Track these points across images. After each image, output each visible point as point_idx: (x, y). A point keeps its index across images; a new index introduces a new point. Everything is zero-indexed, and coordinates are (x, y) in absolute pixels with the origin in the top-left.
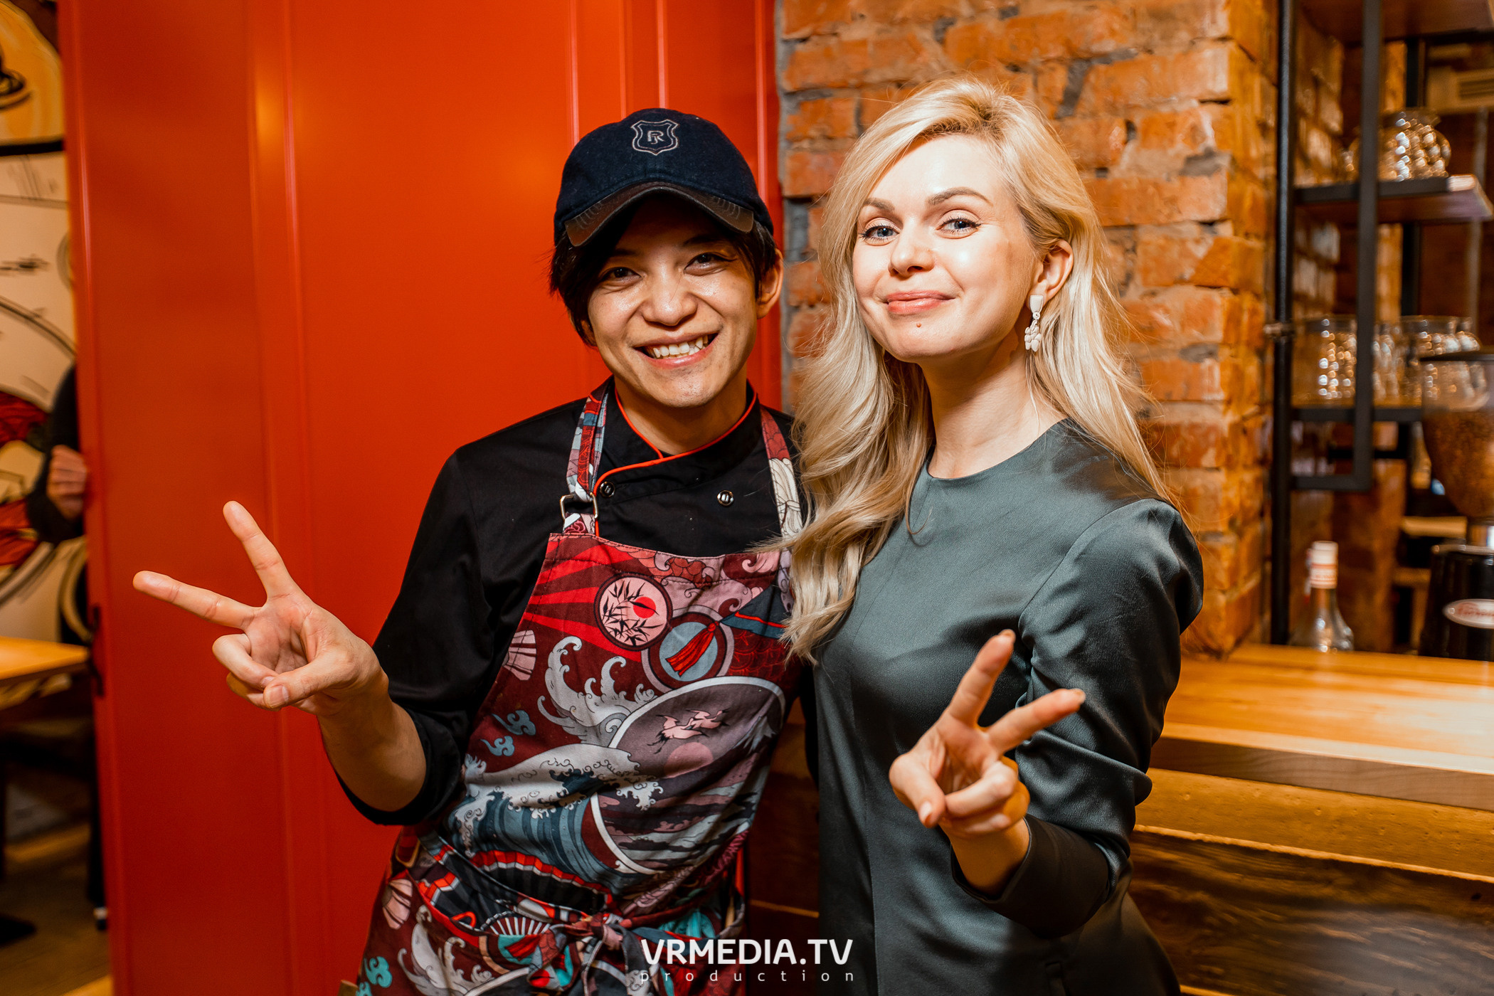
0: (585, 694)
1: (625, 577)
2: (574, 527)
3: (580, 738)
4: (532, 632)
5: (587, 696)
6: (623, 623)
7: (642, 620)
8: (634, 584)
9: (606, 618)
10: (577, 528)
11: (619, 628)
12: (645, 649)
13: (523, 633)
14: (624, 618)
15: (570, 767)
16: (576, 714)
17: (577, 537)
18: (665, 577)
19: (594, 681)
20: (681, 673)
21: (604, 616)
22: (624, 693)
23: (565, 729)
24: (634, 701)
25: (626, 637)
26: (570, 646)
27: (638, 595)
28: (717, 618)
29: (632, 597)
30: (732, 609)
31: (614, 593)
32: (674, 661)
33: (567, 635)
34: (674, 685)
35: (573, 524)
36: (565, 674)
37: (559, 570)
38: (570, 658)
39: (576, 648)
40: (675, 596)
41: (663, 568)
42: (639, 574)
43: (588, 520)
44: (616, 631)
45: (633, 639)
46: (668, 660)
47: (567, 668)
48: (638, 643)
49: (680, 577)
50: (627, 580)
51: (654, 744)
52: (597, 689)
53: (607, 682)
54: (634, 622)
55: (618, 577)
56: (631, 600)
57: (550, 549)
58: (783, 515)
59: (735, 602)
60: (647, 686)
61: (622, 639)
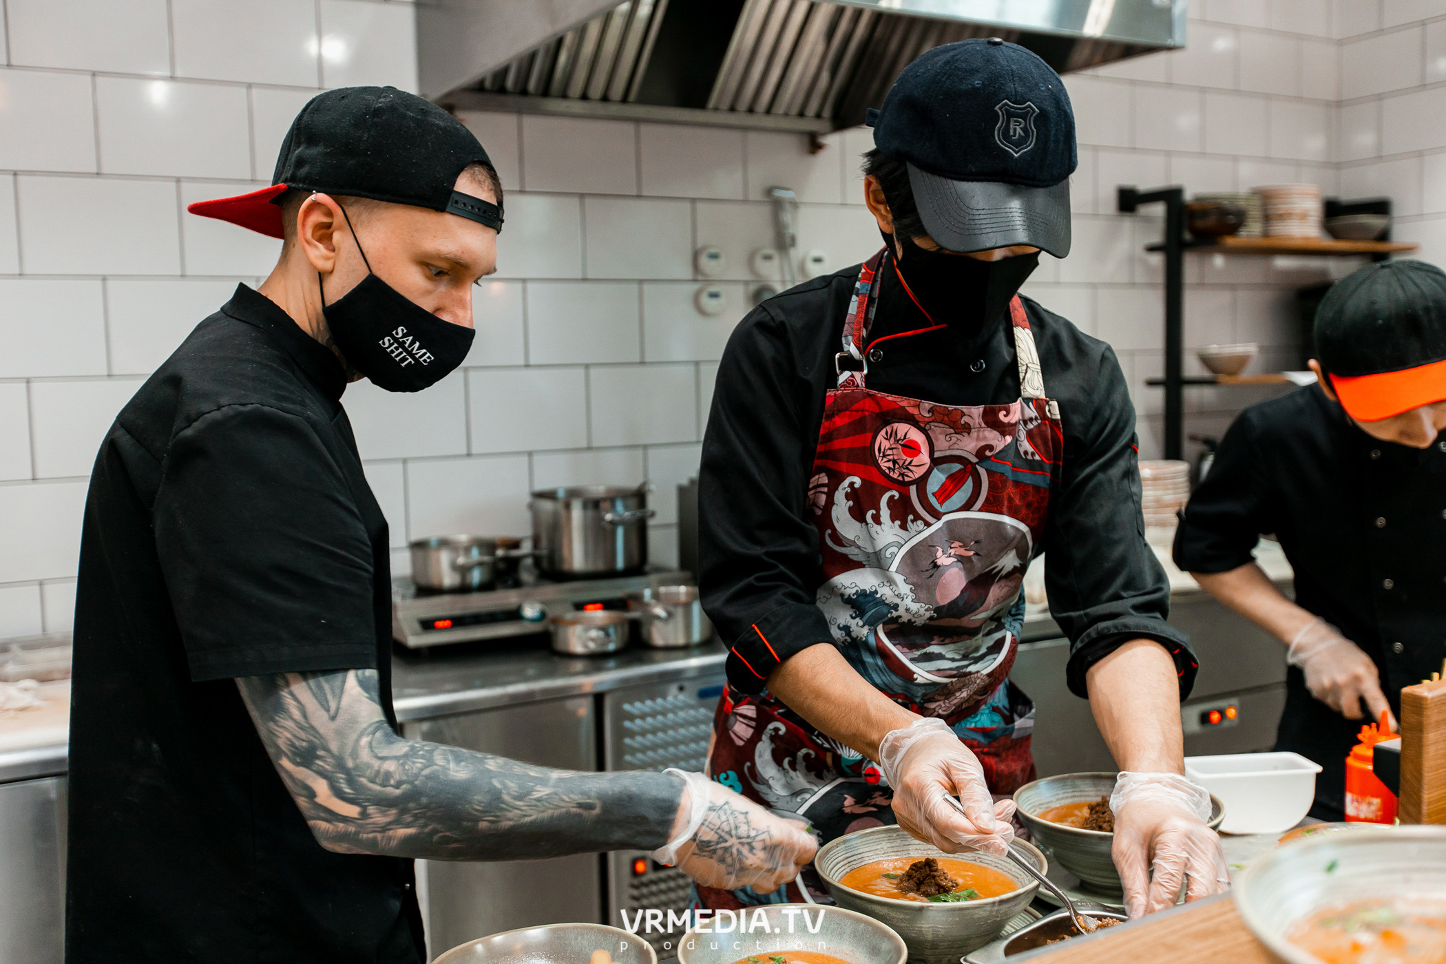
0: (867, 524)
1: (894, 422)
2: (847, 382)
3: (864, 563)
4: (823, 475)
5: (869, 525)
6: (895, 462)
7: (909, 460)
8: (902, 428)
9: (880, 459)
10: (849, 384)
11: (892, 466)
12: (913, 485)
13: (817, 476)
14: (896, 458)
15: (856, 588)
16: (859, 543)
17: (851, 391)
18: (928, 423)
19: (874, 512)
21: (879, 456)
22: (898, 523)
23: (850, 557)
24: (907, 530)
25: (898, 473)
26: (852, 485)
27: (905, 437)
28: (974, 460)
29: (900, 440)
30: (988, 453)
31: (886, 436)
32: (939, 493)
33: (848, 475)
34: (937, 515)
35: (846, 380)
36: (850, 508)
37: (838, 421)
38: (853, 494)
39: (857, 486)
40: (937, 440)
41: (927, 415)
42: (906, 420)
43: (859, 377)
44: (889, 468)
45: (903, 475)
46: (934, 494)
47: (851, 503)
48: (907, 479)
49: (941, 423)
50: (896, 425)
51: (927, 570)
52: (877, 519)
53: (885, 513)
54: (902, 461)
55: (887, 423)
56: (900, 442)
57: (828, 403)
58: (1024, 374)
59: (991, 448)
60: (917, 517)
61: (895, 475)
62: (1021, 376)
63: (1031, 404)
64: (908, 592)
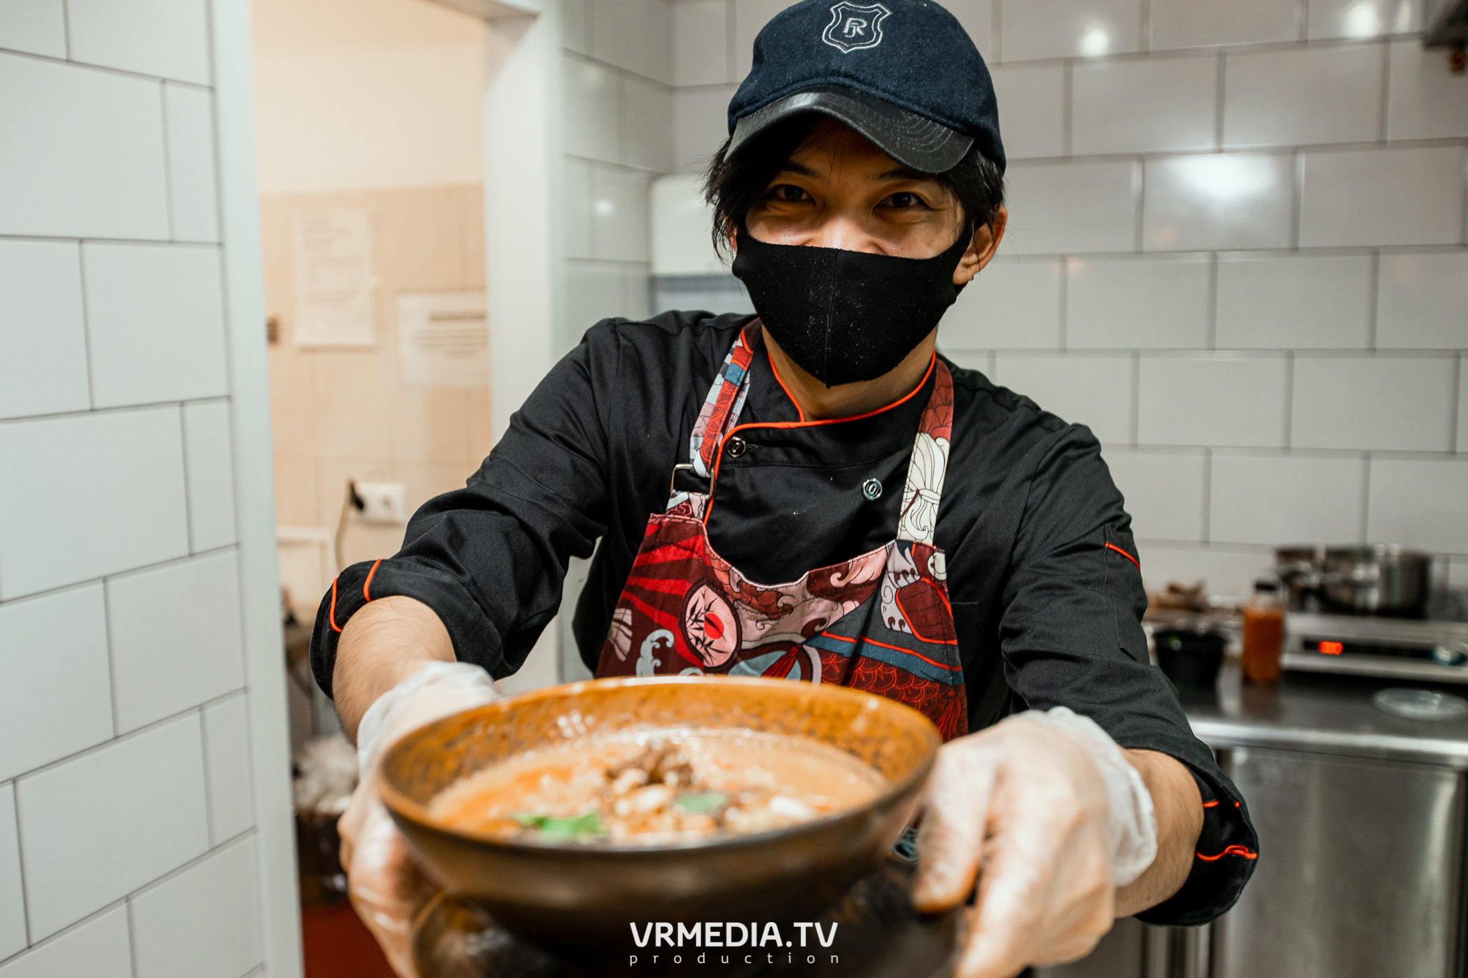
2: (678, 508)
4: (630, 612)
9: (690, 626)
10: (683, 510)
11: (698, 637)
13: (623, 611)
17: (682, 520)
21: (690, 618)
26: (662, 641)
28: (800, 640)
30: (818, 628)
35: (678, 505)
36: (656, 669)
37: (659, 554)
38: (661, 652)
39: (669, 645)
43: (694, 502)
44: (696, 638)
47: (658, 662)
58: (907, 505)
59: (822, 621)
62: (904, 506)
63: (907, 551)
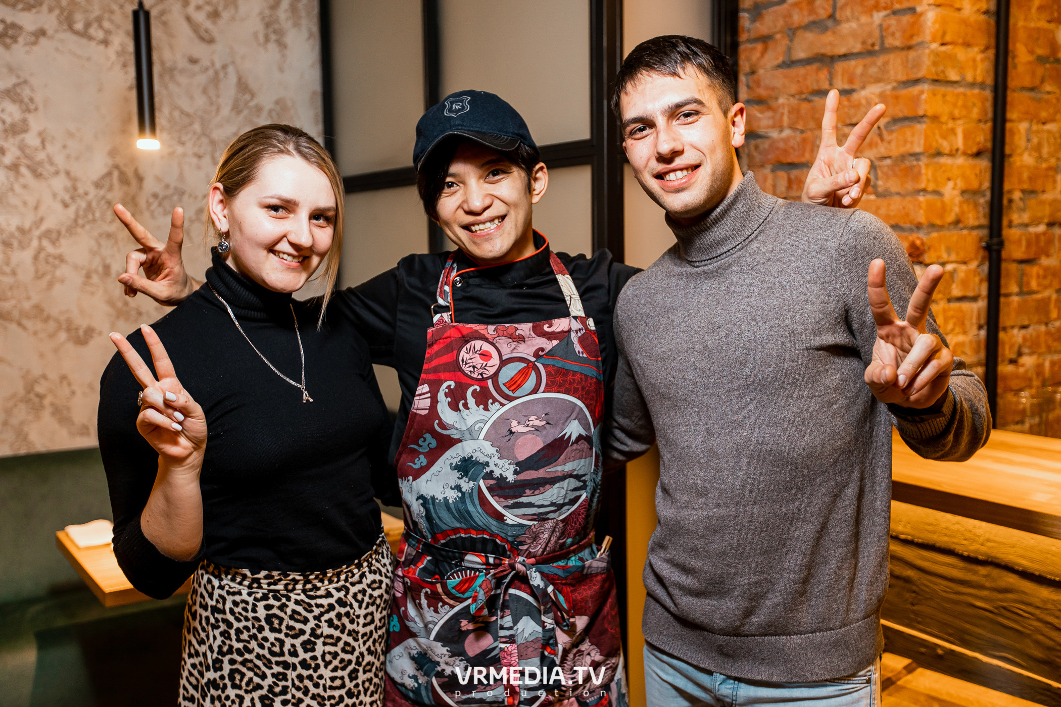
0: (460, 411)
1: (471, 341)
2: (439, 322)
3: (461, 439)
4: (426, 385)
5: (462, 412)
6: (474, 367)
7: (485, 363)
8: (478, 344)
9: (464, 366)
10: (441, 322)
11: (472, 370)
12: (489, 379)
13: (421, 387)
15: (460, 458)
16: (457, 426)
17: (442, 326)
18: (494, 338)
19: (464, 402)
20: (514, 391)
21: (463, 364)
22: (482, 407)
23: (452, 436)
25: (477, 374)
26: (448, 387)
27: (481, 350)
28: (533, 359)
29: (476, 351)
30: (541, 353)
31: (466, 352)
32: (509, 385)
33: (446, 381)
34: (510, 399)
35: (438, 320)
36: (449, 403)
37: (436, 348)
38: (450, 393)
39: (452, 387)
40: (502, 348)
41: (493, 333)
42: (479, 338)
43: (447, 316)
44: (471, 372)
45: (481, 374)
46: (504, 384)
47: (449, 399)
48: (485, 376)
49: (503, 337)
50: (473, 343)
51: (506, 436)
52: (466, 406)
53: (471, 401)
54: (481, 365)
55: (467, 342)
56: (477, 353)
57: (429, 336)
58: (569, 302)
59: (542, 350)
60: (495, 400)
61: (475, 376)
63: (578, 320)
64: (495, 453)
